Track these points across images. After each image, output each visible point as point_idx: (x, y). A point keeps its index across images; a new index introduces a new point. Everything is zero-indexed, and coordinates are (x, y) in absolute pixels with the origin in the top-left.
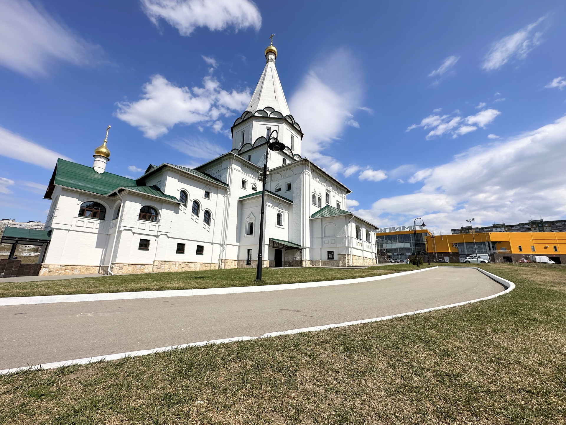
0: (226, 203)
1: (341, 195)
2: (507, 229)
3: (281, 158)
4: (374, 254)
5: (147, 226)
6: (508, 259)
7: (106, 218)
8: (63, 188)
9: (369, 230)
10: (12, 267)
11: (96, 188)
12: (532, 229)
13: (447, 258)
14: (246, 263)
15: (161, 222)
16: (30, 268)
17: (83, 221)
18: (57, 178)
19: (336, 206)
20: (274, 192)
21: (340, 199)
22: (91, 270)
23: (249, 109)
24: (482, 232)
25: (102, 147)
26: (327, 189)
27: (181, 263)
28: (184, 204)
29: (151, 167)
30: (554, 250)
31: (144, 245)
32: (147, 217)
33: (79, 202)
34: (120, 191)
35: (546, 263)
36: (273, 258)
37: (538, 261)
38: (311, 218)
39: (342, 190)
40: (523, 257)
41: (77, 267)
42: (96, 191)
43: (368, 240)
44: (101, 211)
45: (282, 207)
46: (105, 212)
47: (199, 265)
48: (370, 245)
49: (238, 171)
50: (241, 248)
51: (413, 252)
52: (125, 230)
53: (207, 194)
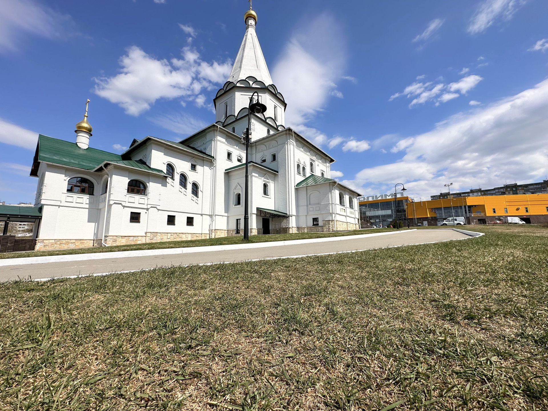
0: (213, 175)
1: (325, 164)
2: (483, 193)
3: (265, 129)
4: (357, 220)
5: (136, 199)
6: (482, 221)
7: (94, 194)
8: (47, 164)
9: (352, 197)
10: (7, 243)
11: (82, 163)
12: (507, 193)
13: (425, 223)
14: (235, 232)
15: (149, 196)
16: (26, 243)
17: (72, 197)
18: (41, 154)
19: (320, 175)
20: (260, 163)
21: (324, 169)
22: (86, 244)
23: (230, 80)
24: (459, 197)
25: (83, 122)
26: (311, 159)
27: (172, 234)
28: (171, 177)
29: (135, 141)
30: (525, 211)
31: (135, 218)
32: (135, 190)
33: (65, 178)
34: (106, 165)
35: (517, 223)
36: (261, 226)
37: (509, 222)
38: (296, 187)
39: (326, 159)
40: (496, 219)
41: (72, 241)
42: (82, 166)
43: (351, 207)
44: (89, 187)
45: (268, 177)
46: (93, 187)
47: (190, 236)
48: (353, 211)
49: (223, 142)
50: (230, 218)
51: (394, 218)
52: (115, 203)
53: (193, 166)
